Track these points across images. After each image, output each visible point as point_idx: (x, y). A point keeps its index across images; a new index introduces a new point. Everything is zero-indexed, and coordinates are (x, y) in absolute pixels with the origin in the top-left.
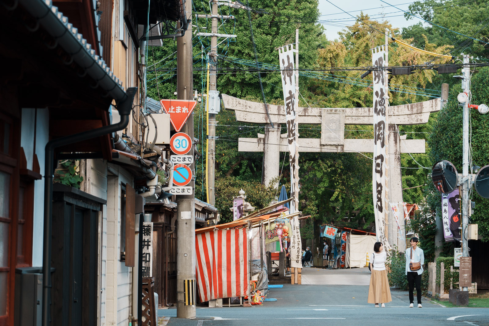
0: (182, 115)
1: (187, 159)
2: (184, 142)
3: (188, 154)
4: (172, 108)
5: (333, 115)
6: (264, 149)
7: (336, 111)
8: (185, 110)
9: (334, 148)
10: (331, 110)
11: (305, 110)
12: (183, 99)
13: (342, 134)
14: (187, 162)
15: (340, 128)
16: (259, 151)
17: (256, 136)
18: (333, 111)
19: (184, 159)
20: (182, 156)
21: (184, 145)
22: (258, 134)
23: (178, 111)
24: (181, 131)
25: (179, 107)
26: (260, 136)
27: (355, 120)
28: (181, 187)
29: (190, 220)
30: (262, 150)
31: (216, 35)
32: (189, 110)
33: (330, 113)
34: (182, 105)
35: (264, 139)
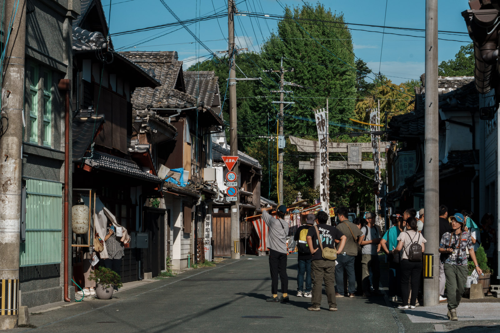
0: (232, 163)
1: (234, 184)
2: (233, 176)
3: (235, 182)
4: (227, 160)
5: (354, 147)
6: (314, 168)
7: (356, 144)
8: (233, 161)
9: (356, 166)
10: (353, 144)
11: (338, 145)
12: (233, 155)
13: (360, 158)
14: (234, 185)
15: (359, 154)
16: (312, 169)
17: (309, 160)
18: (355, 145)
19: (233, 184)
20: (232, 183)
21: (233, 178)
22: (311, 159)
23: (230, 161)
24: (232, 170)
25: (230, 160)
26: (312, 160)
27: (368, 149)
28: (232, 197)
29: (237, 212)
30: (313, 168)
31: (283, 102)
32: (235, 161)
33: (353, 146)
34: (232, 158)
35: (314, 162)
